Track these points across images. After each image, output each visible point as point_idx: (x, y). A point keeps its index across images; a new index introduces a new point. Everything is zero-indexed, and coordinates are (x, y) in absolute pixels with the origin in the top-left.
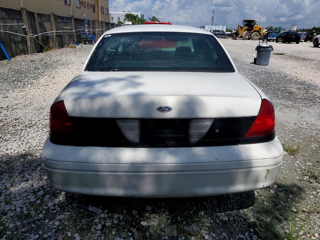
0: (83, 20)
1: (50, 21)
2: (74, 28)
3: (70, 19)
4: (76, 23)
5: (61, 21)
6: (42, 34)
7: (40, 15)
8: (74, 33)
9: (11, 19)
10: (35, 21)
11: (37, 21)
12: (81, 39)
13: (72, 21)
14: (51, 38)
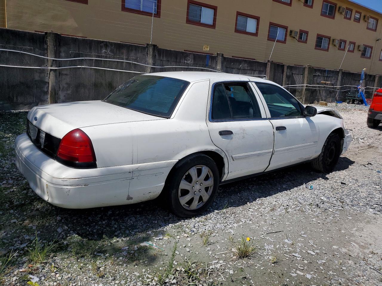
0: (359, 75)
1: (303, 74)
2: (339, 83)
3: (336, 73)
4: (346, 77)
5: (320, 75)
6: (287, 87)
7: (290, 68)
8: (337, 89)
9: (252, 70)
10: (283, 73)
11: (285, 74)
12: (345, 96)
13: (338, 76)
14: (299, 92)
